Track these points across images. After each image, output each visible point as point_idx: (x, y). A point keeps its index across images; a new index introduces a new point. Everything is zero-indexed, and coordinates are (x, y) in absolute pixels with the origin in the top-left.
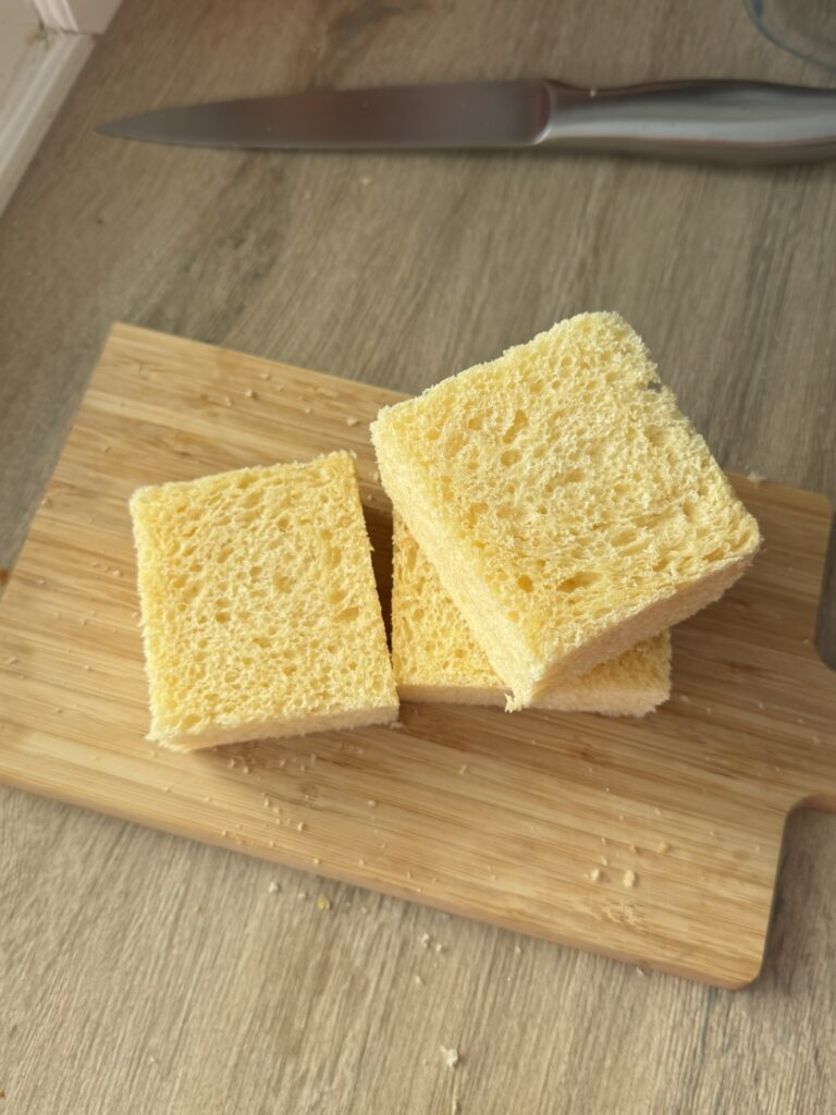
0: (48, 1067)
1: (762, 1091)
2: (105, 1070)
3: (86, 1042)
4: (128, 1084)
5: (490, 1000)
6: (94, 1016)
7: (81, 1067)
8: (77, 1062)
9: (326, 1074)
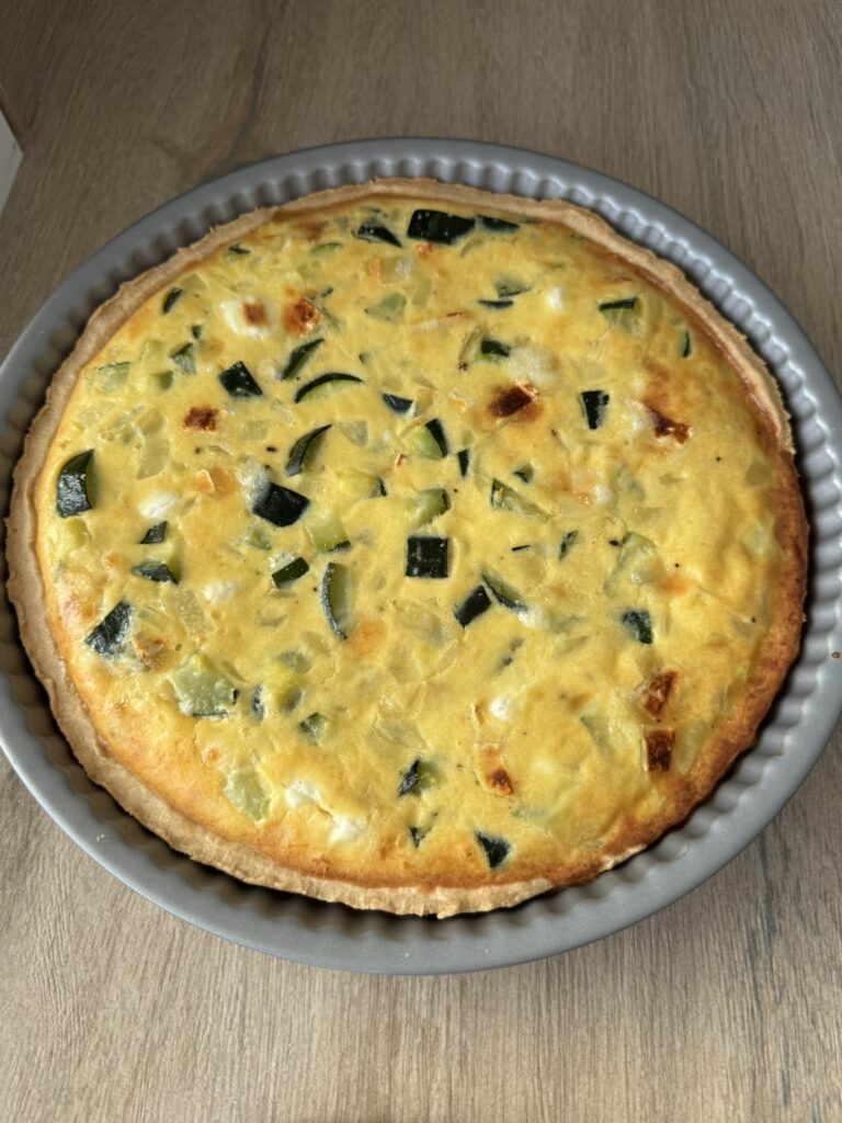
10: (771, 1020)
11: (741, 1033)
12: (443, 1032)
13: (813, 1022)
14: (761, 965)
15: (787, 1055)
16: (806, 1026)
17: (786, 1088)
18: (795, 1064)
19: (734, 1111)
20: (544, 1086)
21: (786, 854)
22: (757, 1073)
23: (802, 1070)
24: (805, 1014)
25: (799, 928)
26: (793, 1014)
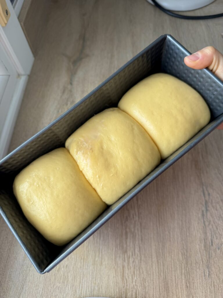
0: (76, 271)
1: (219, 230)
2: (88, 268)
3: (82, 263)
4: (94, 270)
5: (161, 229)
6: (83, 258)
7: (83, 269)
8: (82, 268)
9: (134, 254)
10: (208, 229)
11: (201, 231)
12: (137, 233)
13: (217, 228)
14: (205, 217)
15: (212, 235)
16: (215, 229)
17: (212, 242)
18: (214, 237)
19: (201, 247)
20: (159, 244)
21: (209, 194)
22: (205, 239)
23: (215, 238)
24: (215, 227)
25: (213, 210)
26: (213, 227)
